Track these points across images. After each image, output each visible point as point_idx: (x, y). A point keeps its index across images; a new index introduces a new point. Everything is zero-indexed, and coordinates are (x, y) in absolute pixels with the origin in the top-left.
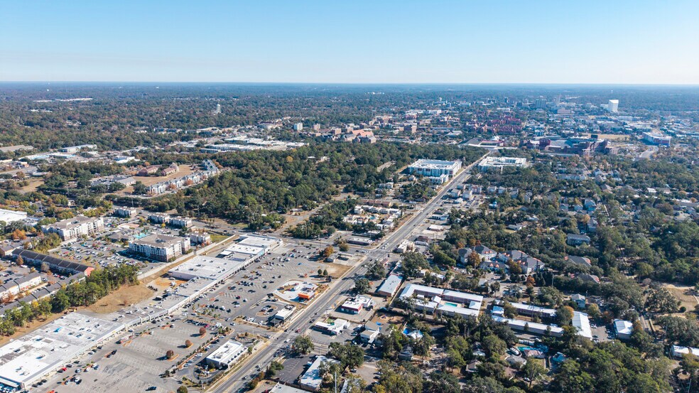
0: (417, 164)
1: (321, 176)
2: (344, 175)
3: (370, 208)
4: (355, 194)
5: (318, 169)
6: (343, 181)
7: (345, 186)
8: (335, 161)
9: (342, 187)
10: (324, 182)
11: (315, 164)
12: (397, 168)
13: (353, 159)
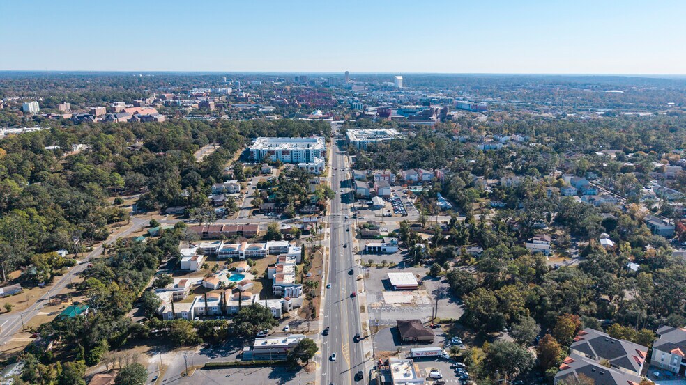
0: (260, 144)
1: (75, 182)
2: (132, 175)
3: (220, 246)
4: (163, 213)
5: (67, 167)
6: (131, 188)
7: (137, 197)
8: (104, 149)
9: (130, 201)
10: (84, 196)
11: (59, 159)
12: (232, 152)
13: (140, 144)
